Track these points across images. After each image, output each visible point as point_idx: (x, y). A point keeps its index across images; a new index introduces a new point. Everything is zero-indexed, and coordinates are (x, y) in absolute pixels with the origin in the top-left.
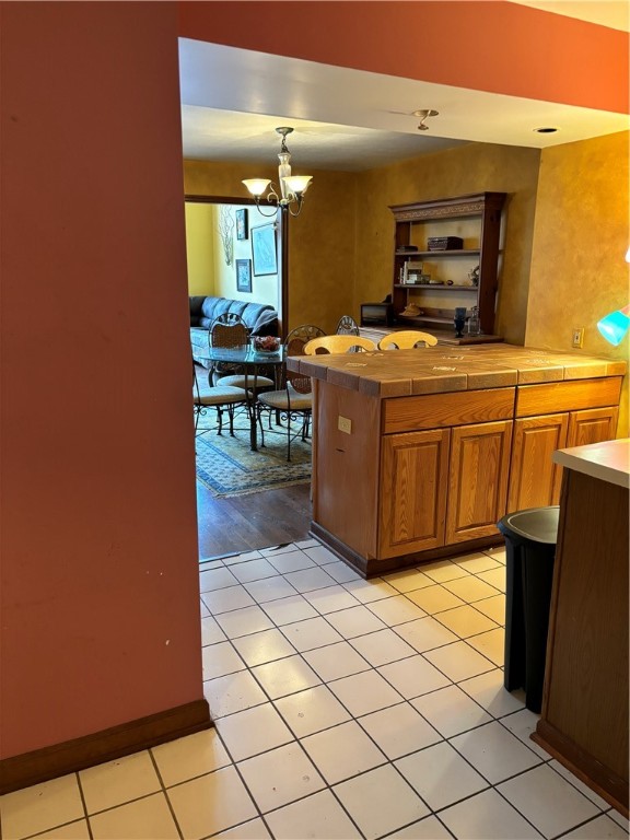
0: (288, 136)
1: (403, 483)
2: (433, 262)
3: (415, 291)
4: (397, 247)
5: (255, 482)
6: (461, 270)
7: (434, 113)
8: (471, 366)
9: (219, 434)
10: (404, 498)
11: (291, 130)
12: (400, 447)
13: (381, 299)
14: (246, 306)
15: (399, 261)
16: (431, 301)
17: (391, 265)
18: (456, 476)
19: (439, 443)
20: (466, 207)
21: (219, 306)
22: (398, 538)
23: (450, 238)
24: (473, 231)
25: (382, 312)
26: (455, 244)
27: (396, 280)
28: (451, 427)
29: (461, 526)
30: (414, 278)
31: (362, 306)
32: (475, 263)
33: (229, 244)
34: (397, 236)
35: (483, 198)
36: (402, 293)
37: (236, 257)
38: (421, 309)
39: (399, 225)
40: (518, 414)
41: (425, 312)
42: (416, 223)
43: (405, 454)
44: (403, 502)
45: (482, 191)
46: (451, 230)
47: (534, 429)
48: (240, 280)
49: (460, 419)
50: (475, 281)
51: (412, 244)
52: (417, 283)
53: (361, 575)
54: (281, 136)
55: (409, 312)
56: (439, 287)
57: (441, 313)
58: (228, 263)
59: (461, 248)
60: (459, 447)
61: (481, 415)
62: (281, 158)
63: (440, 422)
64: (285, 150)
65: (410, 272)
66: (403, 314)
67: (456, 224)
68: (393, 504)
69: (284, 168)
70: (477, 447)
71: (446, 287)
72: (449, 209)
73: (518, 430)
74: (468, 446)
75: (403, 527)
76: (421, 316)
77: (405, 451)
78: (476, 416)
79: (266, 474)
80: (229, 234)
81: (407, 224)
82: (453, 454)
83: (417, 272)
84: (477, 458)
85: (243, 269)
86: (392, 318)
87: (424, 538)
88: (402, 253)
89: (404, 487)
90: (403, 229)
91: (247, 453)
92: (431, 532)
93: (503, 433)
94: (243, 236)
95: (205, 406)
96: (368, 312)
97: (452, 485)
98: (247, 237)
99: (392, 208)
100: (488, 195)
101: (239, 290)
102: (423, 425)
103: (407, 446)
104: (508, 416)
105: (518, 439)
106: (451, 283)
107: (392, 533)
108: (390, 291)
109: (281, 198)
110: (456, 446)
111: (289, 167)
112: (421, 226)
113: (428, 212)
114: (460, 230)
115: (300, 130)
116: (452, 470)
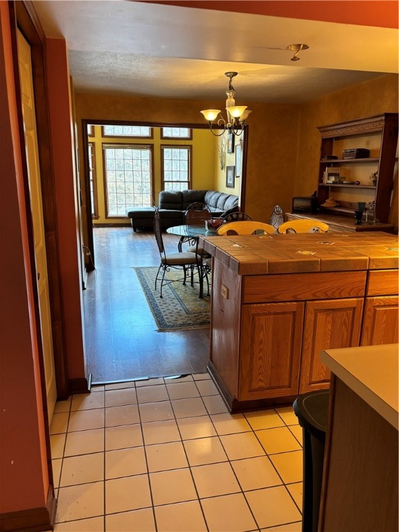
0: (235, 78)
1: (261, 343)
2: (348, 167)
3: (335, 189)
4: (322, 157)
5: (189, 322)
6: (366, 173)
7: (305, 47)
8: (331, 250)
9: (184, 284)
10: (261, 354)
11: (235, 74)
12: (259, 314)
13: (309, 194)
14: (228, 197)
15: (323, 167)
16: (345, 197)
17: (317, 169)
18: (310, 340)
19: (294, 313)
20: (371, 126)
21: (213, 197)
22: (256, 385)
23: (358, 150)
24: (375, 144)
25: (307, 204)
26: (363, 154)
27: (321, 180)
28: (305, 301)
29: (313, 380)
30: (333, 179)
31: (293, 199)
32: (375, 169)
33: (223, 156)
34: (322, 149)
35: (383, 118)
36: (324, 191)
37: (227, 165)
38: (337, 202)
39: (324, 141)
40: (369, 294)
41: (341, 204)
42: (338, 138)
43: (262, 320)
44: (260, 358)
45: (383, 112)
46: (361, 144)
47: (385, 306)
48: (228, 180)
49: (314, 295)
50: (375, 182)
51: (334, 155)
52: (334, 183)
53: (229, 410)
54: (229, 78)
55: (328, 204)
56: (351, 186)
57: (350, 206)
58: (222, 169)
59: (368, 157)
60: (313, 318)
61: (334, 292)
62: (228, 94)
63: (295, 296)
64: (231, 88)
65: (330, 175)
66: (323, 205)
67: (365, 139)
68: (251, 359)
69: (230, 100)
70: (330, 319)
71: (355, 185)
72: (360, 127)
73: (369, 306)
74: (321, 317)
75: (260, 377)
76: (335, 207)
77: (263, 319)
78: (329, 293)
79: (200, 316)
80: (223, 150)
81: (331, 140)
82: (307, 322)
83: (336, 175)
84: (329, 327)
85: (230, 173)
86: (315, 208)
87: (279, 387)
88: (325, 161)
89: (261, 346)
90: (327, 144)
91: (196, 300)
92: (287, 383)
93: (354, 308)
94: (231, 150)
95: (170, 265)
96: (298, 203)
97: (306, 347)
98: (233, 151)
99: (319, 128)
100: (387, 115)
101: (227, 186)
102: (279, 298)
103: (265, 314)
104: (360, 295)
105: (369, 313)
106: (359, 183)
107: (251, 381)
108: (316, 189)
109: (227, 122)
110: (310, 317)
111: (234, 100)
112: (341, 141)
113: (344, 130)
114: (368, 143)
115: (243, 74)
116: (306, 336)
